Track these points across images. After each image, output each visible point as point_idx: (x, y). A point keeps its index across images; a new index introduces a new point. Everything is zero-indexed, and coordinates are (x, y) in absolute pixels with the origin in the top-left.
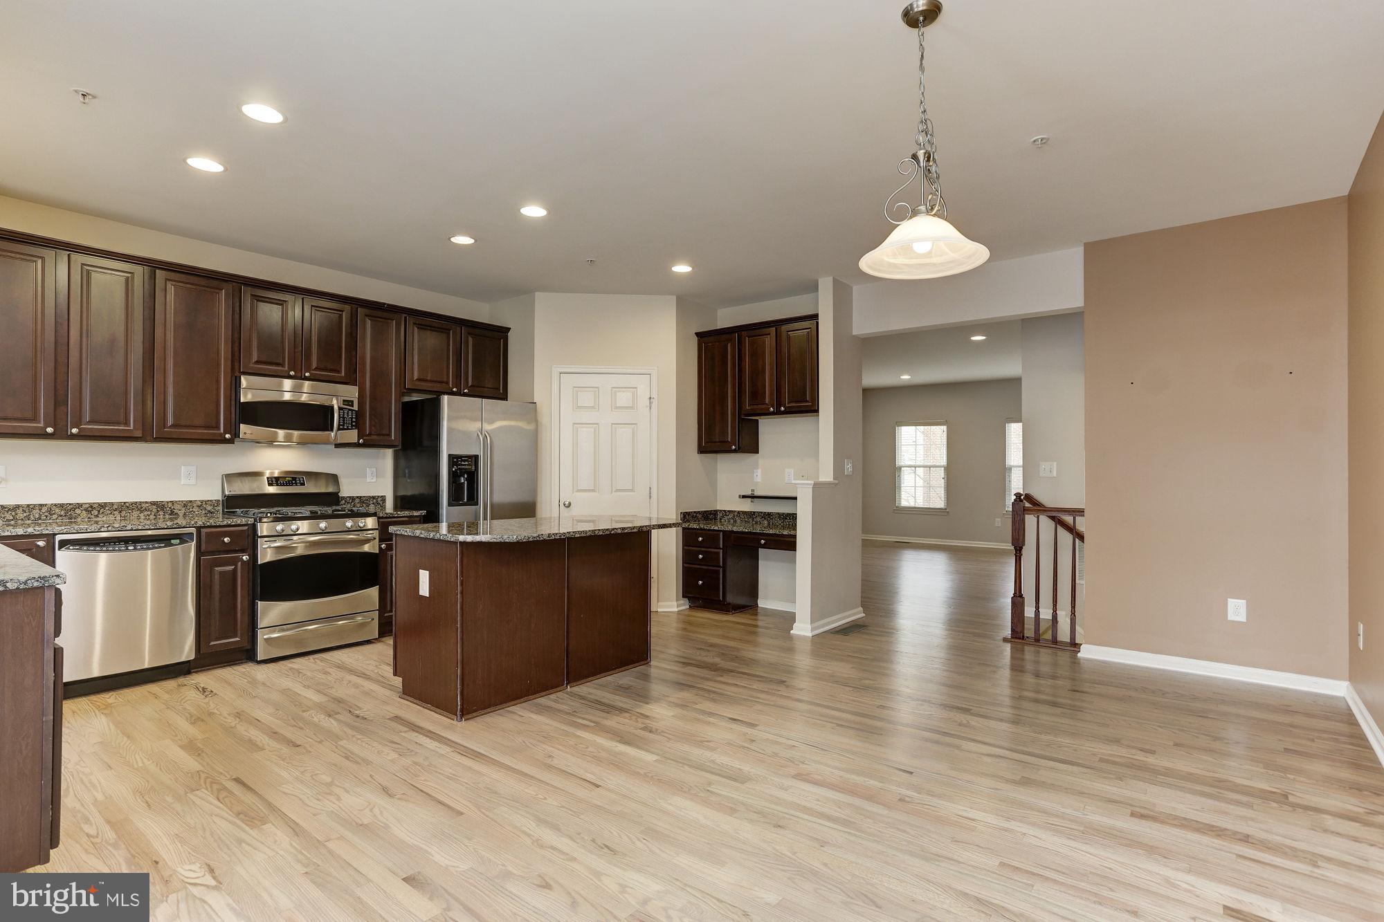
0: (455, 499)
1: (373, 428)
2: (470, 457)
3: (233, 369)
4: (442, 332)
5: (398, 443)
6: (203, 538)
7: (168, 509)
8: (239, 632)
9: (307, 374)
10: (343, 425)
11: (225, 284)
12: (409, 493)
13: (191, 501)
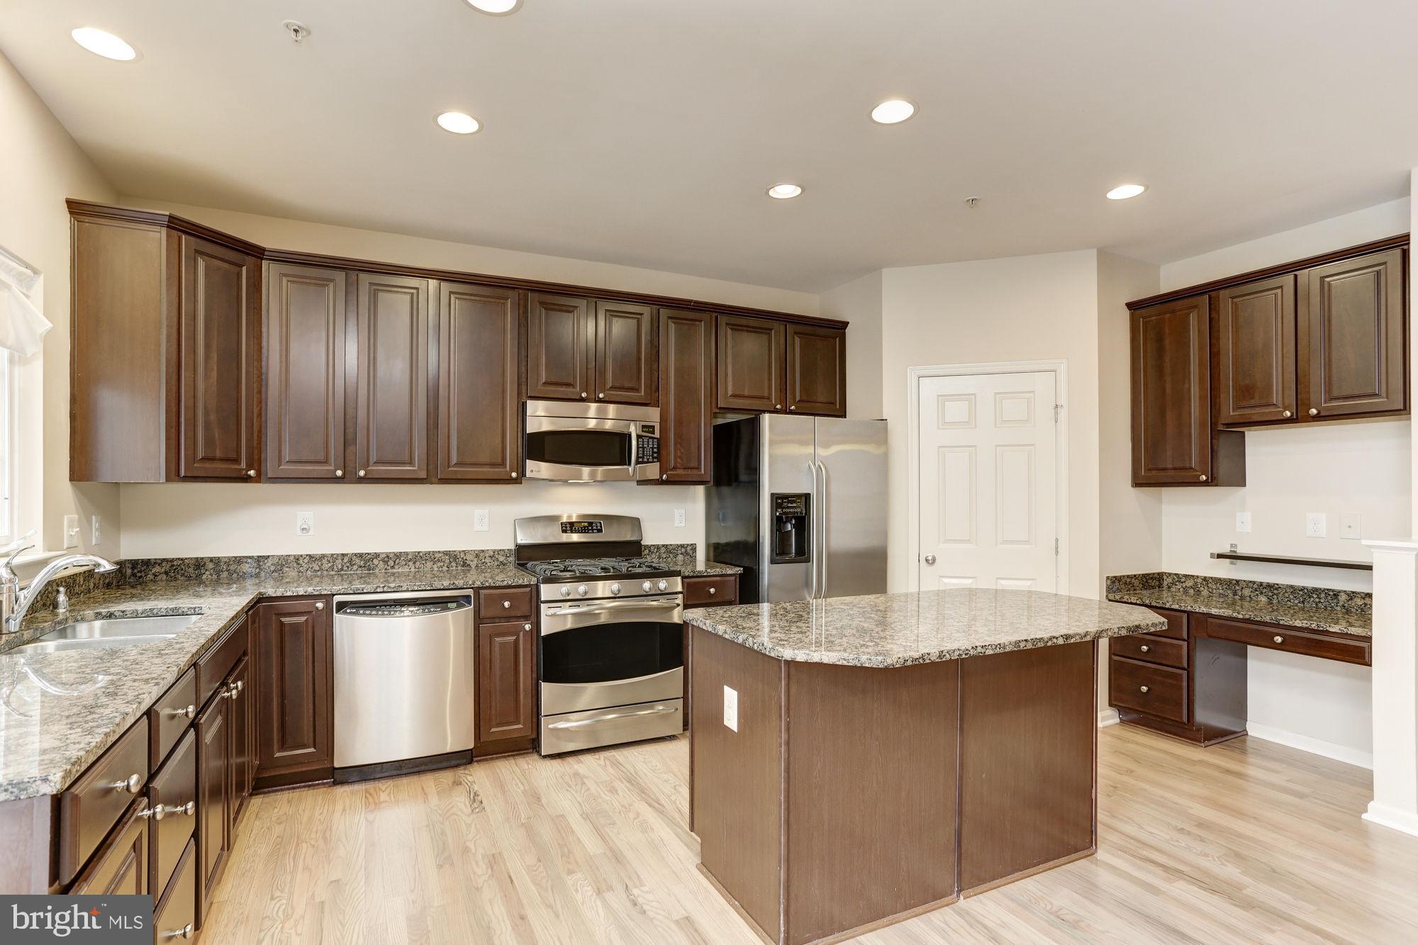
0: (780, 553)
1: (679, 460)
2: (799, 496)
3: (519, 394)
4: (761, 333)
5: (710, 476)
6: (482, 601)
7: (460, 559)
8: (522, 718)
9: (601, 396)
10: (643, 458)
11: (510, 293)
12: (723, 540)
13: (483, 551)
